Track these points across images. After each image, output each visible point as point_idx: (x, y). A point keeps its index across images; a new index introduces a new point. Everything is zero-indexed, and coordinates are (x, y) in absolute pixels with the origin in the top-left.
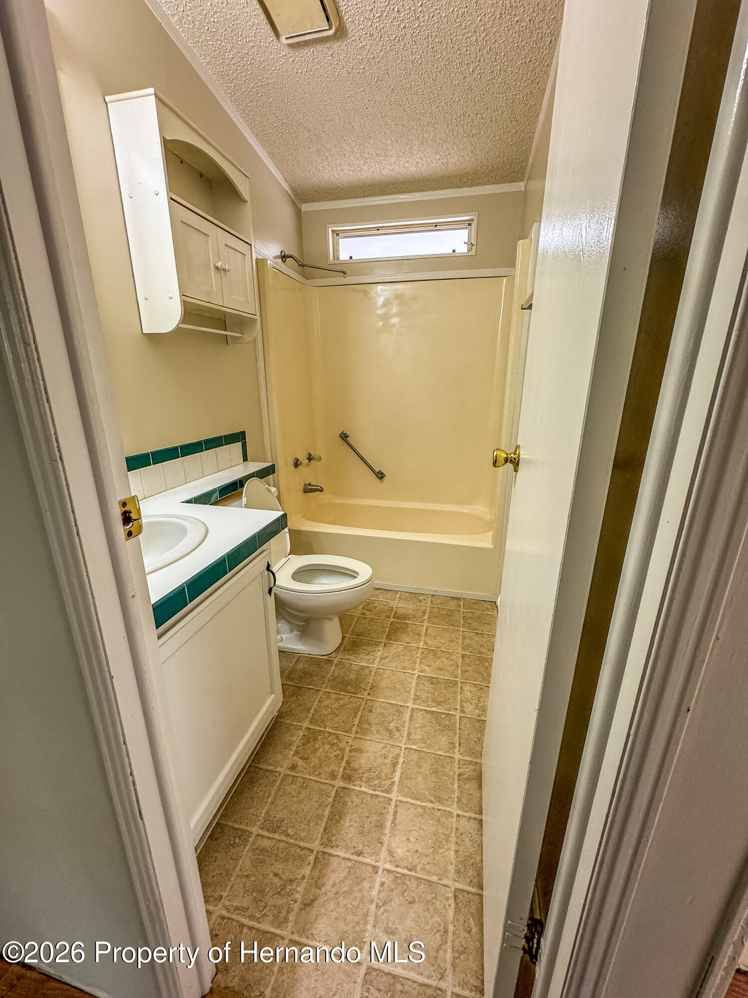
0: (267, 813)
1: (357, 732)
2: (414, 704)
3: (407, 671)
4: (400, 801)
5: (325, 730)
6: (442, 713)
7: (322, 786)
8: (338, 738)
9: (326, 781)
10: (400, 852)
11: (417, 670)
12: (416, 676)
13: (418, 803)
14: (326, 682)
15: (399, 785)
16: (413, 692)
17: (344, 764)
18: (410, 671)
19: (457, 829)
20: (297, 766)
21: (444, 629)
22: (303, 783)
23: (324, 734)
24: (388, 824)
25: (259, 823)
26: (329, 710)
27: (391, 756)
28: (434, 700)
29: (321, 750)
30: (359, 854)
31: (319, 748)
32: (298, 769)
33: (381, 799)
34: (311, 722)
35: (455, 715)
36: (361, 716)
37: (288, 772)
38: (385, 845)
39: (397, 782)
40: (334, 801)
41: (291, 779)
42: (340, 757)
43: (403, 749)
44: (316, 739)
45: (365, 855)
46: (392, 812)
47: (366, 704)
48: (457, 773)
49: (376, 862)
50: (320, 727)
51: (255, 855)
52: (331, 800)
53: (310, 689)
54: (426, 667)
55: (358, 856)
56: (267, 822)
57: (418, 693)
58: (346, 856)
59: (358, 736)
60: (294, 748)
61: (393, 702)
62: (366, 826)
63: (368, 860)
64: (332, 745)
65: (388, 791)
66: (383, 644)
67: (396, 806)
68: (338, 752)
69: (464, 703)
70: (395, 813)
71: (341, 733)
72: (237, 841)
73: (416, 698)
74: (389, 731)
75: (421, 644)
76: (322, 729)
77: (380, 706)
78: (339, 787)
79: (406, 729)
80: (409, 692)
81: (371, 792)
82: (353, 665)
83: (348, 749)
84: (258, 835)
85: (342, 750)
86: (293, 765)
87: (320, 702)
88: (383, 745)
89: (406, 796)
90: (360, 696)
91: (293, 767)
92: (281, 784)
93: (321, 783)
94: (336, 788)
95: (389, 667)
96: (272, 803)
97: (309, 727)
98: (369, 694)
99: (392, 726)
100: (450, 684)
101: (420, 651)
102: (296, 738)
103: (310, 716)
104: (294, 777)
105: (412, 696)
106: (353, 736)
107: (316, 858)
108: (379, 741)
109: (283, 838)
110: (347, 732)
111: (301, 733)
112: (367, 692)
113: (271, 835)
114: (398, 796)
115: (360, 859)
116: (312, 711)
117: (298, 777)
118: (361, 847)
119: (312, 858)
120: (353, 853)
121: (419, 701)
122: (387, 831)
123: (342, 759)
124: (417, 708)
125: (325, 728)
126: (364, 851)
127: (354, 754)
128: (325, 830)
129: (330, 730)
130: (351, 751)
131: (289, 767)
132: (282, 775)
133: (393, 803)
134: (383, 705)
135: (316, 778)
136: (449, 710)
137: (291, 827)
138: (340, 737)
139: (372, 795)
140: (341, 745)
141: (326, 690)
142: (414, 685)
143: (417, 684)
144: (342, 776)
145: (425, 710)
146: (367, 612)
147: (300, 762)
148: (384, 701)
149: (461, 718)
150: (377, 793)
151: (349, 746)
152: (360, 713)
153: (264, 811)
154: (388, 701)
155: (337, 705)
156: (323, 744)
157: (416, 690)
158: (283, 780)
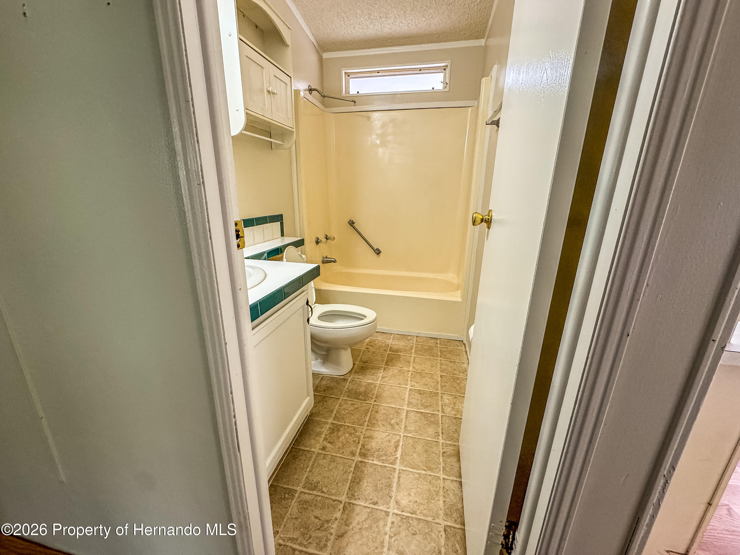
0: (307, 478)
1: (368, 426)
2: (408, 407)
3: (401, 386)
4: (402, 470)
5: (344, 424)
6: (429, 413)
7: (346, 461)
8: (354, 429)
9: (348, 457)
10: (404, 502)
11: (408, 386)
12: (409, 389)
13: (415, 471)
14: (343, 393)
15: (400, 459)
16: (406, 400)
17: (360, 446)
18: (404, 386)
19: (444, 487)
20: (326, 448)
21: (426, 358)
22: (331, 459)
23: (344, 427)
24: (395, 485)
25: (301, 485)
26: (347, 411)
27: (394, 441)
28: (422, 405)
29: (343, 437)
30: (375, 503)
31: (341, 436)
32: (327, 450)
33: (388, 469)
34: (334, 419)
35: (438, 415)
36: (370, 415)
37: (320, 451)
38: (393, 498)
39: (399, 458)
40: (354, 470)
41: (322, 456)
42: (357, 442)
43: (402, 436)
44: (339, 430)
45: (379, 504)
46: (397, 477)
47: (373, 407)
48: (441, 452)
49: (388, 509)
50: (341, 422)
51: (300, 505)
52: (352, 469)
53: (333, 397)
54: (415, 384)
55: (374, 505)
56: (308, 484)
57: (411, 401)
58: (366, 505)
59: (369, 428)
60: (323, 436)
61: (393, 406)
62: (378, 486)
63: (381, 508)
64: (351, 434)
65: (394, 463)
66: (383, 369)
67: (399, 473)
68: (355, 439)
69: (444, 407)
70: (399, 477)
71: (356, 426)
72: (287, 496)
73: (409, 403)
74: (391, 425)
75: (411, 369)
76: (343, 424)
77: (384, 408)
78: (358, 461)
79: (403, 423)
80: (404, 400)
81: (380, 464)
82: (362, 382)
83: (362, 437)
84: (301, 492)
85: (359, 438)
86: (324, 447)
87: (340, 406)
88: (388, 434)
89: (406, 466)
90: (369, 402)
91: (324, 448)
92: (315, 459)
93: (344, 458)
94: (355, 462)
95: (388, 383)
96: (310, 472)
97: (334, 422)
98: (375, 401)
99: (393, 422)
100: (433, 395)
101: (410, 373)
102: (324, 429)
103: (333, 415)
104: (325, 454)
105: (406, 402)
106: (365, 428)
107: (344, 506)
108: (384, 431)
109: (319, 494)
110: (361, 425)
111: (328, 426)
112: (373, 400)
113: (311, 492)
114: (400, 467)
115: (376, 507)
116: (335, 412)
117: (328, 455)
118: (376, 499)
119: (341, 507)
120: (370, 503)
121: (411, 406)
122: (394, 489)
123: (359, 443)
124: (410, 410)
125: (345, 423)
126: (378, 502)
127: (367, 440)
128: (349, 489)
129: (348, 424)
130: (365, 438)
131: (320, 448)
132: (316, 454)
133: (397, 471)
134: (385, 408)
135: (341, 455)
136: (434, 411)
137: (325, 487)
138: (356, 429)
139: (381, 466)
140: (357, 434)
141: (344, 398)
142: (407, 396)
143: (409, 394)
144: (360, 454)
145: (416, 411)
146: (370, 347)
147: (328, 445)
148: (386, 405)
149: (442, 416)
150: (385, 465)
151: (363, 435)
152: (369, 413)
153: (305, 477)
154: (389, 405)
155: (352, 408)
156: (344, 433)
157: (409, 398)
158: (317, 456)
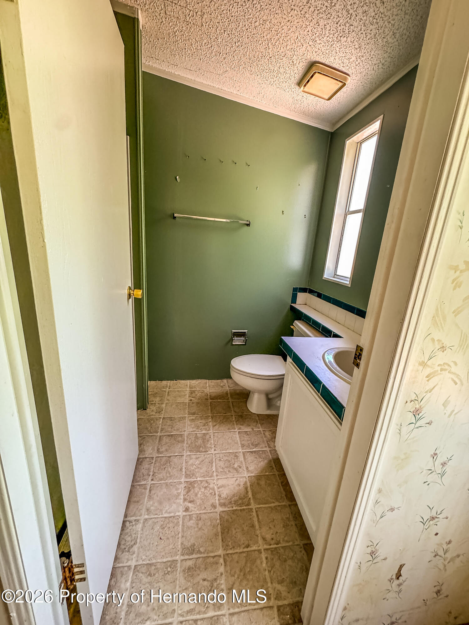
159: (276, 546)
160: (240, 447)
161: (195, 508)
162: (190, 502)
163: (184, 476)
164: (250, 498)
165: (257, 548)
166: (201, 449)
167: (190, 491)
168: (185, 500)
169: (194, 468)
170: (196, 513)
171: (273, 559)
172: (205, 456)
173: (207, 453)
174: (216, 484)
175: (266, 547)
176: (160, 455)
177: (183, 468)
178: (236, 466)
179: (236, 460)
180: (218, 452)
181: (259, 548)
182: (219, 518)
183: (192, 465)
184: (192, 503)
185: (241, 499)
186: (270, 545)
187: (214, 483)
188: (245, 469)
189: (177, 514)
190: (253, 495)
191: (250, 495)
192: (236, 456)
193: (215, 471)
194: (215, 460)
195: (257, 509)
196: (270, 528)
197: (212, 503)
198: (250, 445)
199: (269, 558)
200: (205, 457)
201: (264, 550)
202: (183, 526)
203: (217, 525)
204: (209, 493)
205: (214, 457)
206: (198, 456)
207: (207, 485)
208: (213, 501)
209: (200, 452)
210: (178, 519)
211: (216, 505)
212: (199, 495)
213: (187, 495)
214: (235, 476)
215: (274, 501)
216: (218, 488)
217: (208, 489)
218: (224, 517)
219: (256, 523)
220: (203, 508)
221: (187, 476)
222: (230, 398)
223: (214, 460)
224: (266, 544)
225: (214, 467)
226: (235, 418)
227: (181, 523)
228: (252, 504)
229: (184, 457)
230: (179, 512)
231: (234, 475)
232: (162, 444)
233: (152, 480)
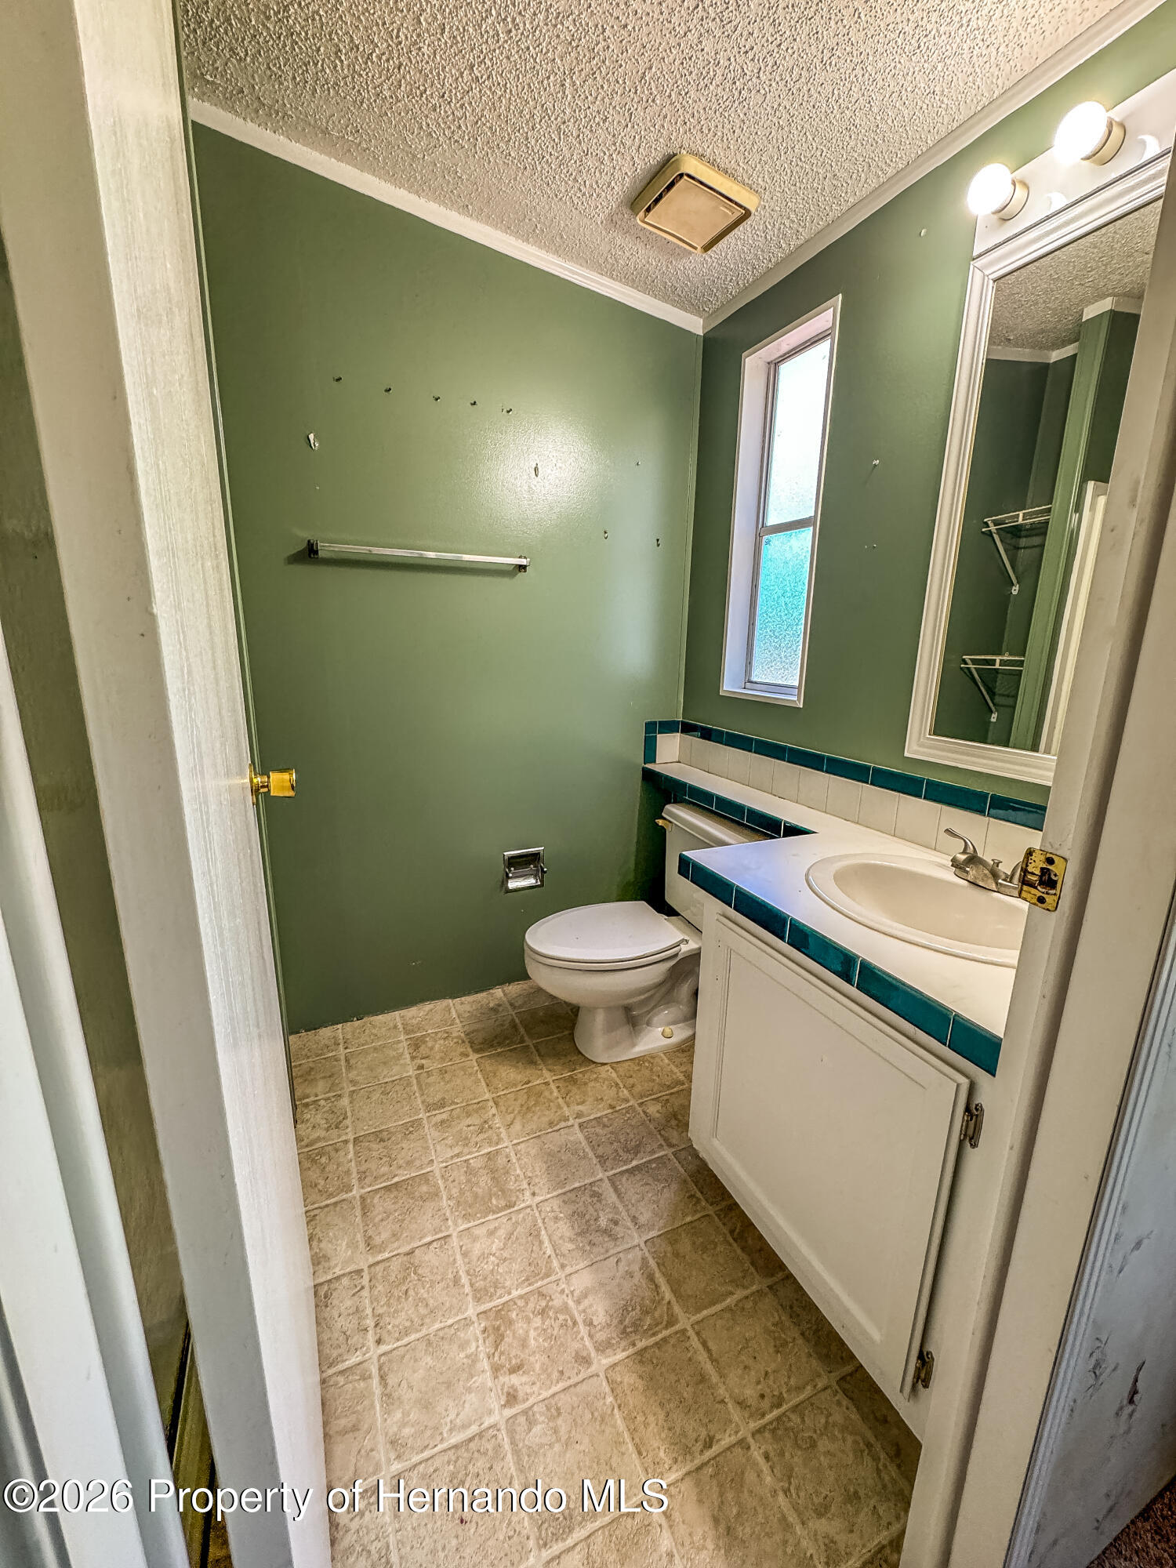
159: (776, 1412)
160: (598, 1166)
161: (533, 1384)
162: (513, 1370)
163: (470, 1298)
164: (669, 1303)
165: (733, 1439)
166: (494, 1201)
167: (502, 1337)
168: (496, 1370)
169: (493, 1262)
170: (541, 1397)
171: (782, 1454)
172: (510, 1219)
173: (516, 1208)
174: (567, 1291)
175: (754, 1425)
176: (380, 1258)
177: (461, 1273)
178: (603, 1222)
179: (598, 1205)
180: (541, 1198)
181: (740, 1435)
182: (607, 1390)
183: (483, 1257)
184: (521, 1372)
185: (647, 1313)
186: (763, 1415)
187: (563, 1291)
188: (630, 1224)
189: (488, 1421)
190: (674, 1292)
191: (668, 1295)
192: (595, 1194)
193: (553, 1255)
194: (544, 1223)
195: (696, 1327)
196: (746, 1367)
197: (577, 1353)
198: (621, 1152)
199: (772, 1454)
200: (514, 1220)
201: (753, 1435)
202: (516, 1452)
203: (609, 1412)
204: (556, 1325)
205: (537, 1214)
206: (492, 1227)
207: (543, 1304)
208: (576, 1345)
209: (494, 1212)
210: (495, 1436)
211: (590, 1357)
212: (533, 1342)
213: (497, 1354)
214: (612, 1252)
215: (730, 1288)
216: (578, 1302)
217: (551, 1313)
218: (621, 1383)
219: (709, 1368)
220: (555, 1375)
221: (479, 1295)
222: (526, 1038)
223: (540, 1221)
224: (751, 1416)
225: (547, 1243)
226: (558, 1087)
227: (507, 1446)
228: (680, 1317)
229: (455, 1242)
230: (490, 1412)
231: (607, 1251)
232: (377, 1220)
233: (379, 1342)
